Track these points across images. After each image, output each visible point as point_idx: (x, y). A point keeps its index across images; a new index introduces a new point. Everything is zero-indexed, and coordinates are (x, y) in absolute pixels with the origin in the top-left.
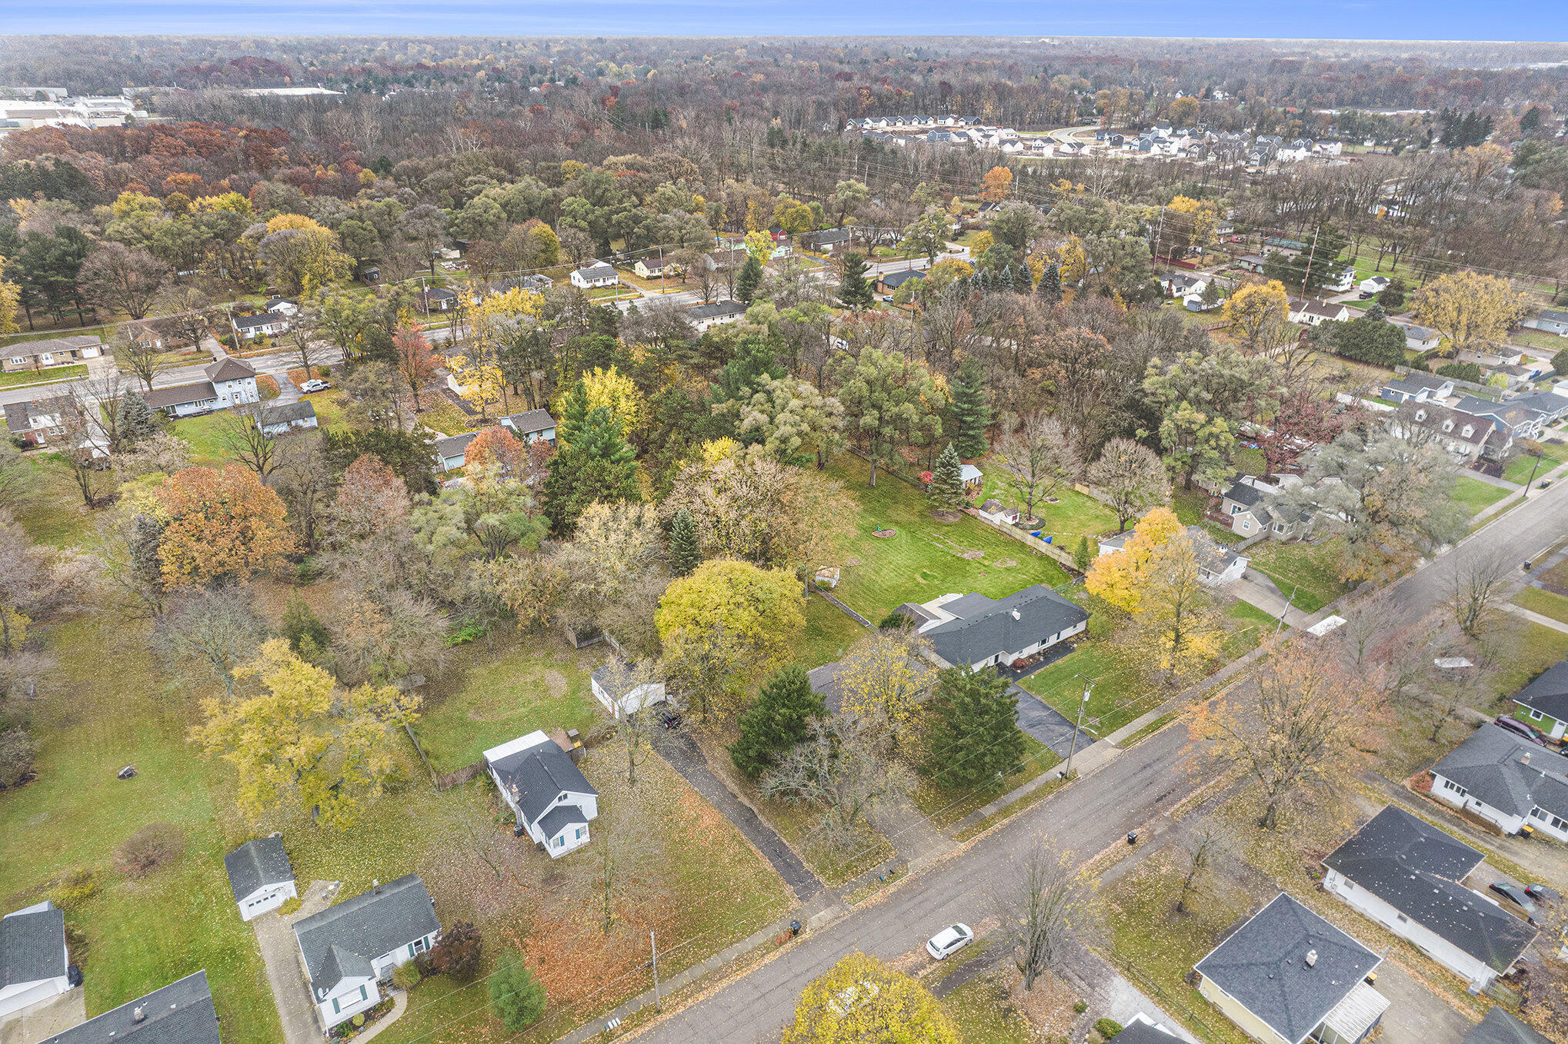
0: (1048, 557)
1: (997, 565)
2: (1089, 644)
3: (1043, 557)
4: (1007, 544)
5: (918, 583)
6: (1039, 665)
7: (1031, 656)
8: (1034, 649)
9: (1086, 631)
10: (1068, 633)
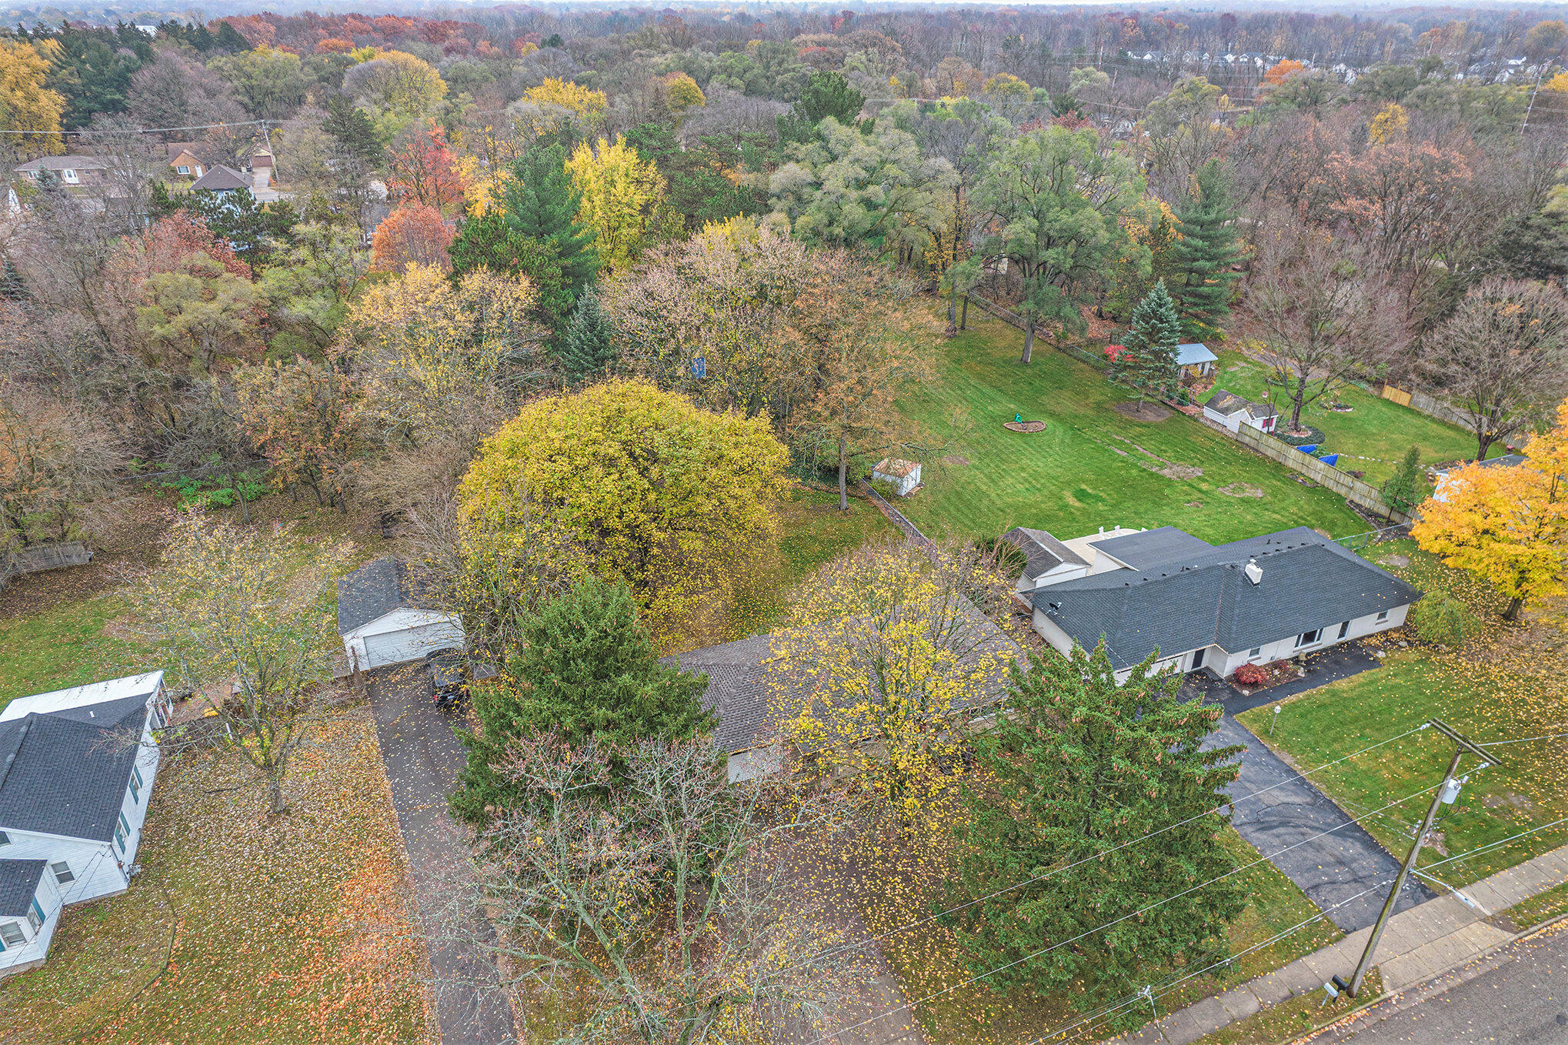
0: (1326, 490)
1: (1226, 492)
2: (1413, 655)
3: (1315, 489)
4: (1247, 461)
5: (1065, 507)
6: (1294, 685)
7: (1277, 664)
8: (1285, 649)
9: (1407, 629)
10: (1363, 626)
